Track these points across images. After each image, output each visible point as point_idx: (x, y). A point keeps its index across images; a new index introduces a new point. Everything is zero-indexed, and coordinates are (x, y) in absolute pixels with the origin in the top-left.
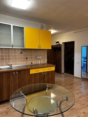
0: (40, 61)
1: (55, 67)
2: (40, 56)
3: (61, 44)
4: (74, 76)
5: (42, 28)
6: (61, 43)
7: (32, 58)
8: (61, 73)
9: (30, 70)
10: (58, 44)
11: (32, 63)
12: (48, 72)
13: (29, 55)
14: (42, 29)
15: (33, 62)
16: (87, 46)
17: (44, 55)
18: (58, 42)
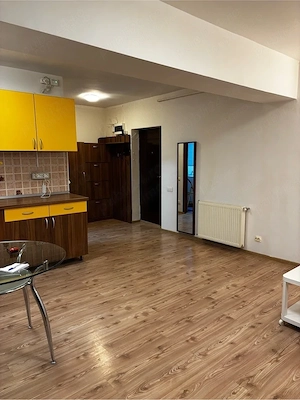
0: (44, 187)
1: (86, 203)
2: (46, 170)
3: (130, 133)
4: (163, 227)
5: (48, 88)
6: (128, 130)
7: (17, 177)
8: (130, 221)
9: (5, 212)
10: (120, 133)
11: (18, 192)
12: (65, 217)
13: (8, 169)
14: (49, 92)
15: (22, 190)
16: (195, 143)
17: (60, 169)
18: (119, 128)
